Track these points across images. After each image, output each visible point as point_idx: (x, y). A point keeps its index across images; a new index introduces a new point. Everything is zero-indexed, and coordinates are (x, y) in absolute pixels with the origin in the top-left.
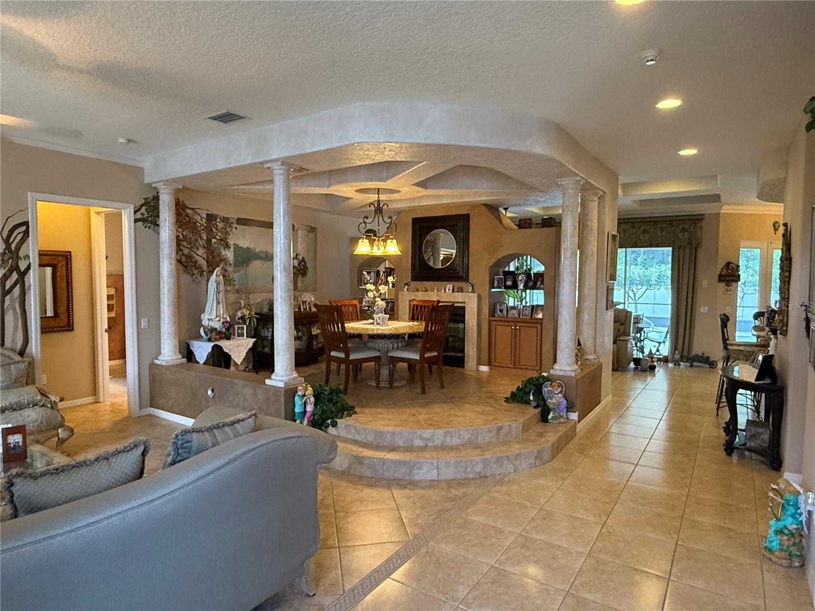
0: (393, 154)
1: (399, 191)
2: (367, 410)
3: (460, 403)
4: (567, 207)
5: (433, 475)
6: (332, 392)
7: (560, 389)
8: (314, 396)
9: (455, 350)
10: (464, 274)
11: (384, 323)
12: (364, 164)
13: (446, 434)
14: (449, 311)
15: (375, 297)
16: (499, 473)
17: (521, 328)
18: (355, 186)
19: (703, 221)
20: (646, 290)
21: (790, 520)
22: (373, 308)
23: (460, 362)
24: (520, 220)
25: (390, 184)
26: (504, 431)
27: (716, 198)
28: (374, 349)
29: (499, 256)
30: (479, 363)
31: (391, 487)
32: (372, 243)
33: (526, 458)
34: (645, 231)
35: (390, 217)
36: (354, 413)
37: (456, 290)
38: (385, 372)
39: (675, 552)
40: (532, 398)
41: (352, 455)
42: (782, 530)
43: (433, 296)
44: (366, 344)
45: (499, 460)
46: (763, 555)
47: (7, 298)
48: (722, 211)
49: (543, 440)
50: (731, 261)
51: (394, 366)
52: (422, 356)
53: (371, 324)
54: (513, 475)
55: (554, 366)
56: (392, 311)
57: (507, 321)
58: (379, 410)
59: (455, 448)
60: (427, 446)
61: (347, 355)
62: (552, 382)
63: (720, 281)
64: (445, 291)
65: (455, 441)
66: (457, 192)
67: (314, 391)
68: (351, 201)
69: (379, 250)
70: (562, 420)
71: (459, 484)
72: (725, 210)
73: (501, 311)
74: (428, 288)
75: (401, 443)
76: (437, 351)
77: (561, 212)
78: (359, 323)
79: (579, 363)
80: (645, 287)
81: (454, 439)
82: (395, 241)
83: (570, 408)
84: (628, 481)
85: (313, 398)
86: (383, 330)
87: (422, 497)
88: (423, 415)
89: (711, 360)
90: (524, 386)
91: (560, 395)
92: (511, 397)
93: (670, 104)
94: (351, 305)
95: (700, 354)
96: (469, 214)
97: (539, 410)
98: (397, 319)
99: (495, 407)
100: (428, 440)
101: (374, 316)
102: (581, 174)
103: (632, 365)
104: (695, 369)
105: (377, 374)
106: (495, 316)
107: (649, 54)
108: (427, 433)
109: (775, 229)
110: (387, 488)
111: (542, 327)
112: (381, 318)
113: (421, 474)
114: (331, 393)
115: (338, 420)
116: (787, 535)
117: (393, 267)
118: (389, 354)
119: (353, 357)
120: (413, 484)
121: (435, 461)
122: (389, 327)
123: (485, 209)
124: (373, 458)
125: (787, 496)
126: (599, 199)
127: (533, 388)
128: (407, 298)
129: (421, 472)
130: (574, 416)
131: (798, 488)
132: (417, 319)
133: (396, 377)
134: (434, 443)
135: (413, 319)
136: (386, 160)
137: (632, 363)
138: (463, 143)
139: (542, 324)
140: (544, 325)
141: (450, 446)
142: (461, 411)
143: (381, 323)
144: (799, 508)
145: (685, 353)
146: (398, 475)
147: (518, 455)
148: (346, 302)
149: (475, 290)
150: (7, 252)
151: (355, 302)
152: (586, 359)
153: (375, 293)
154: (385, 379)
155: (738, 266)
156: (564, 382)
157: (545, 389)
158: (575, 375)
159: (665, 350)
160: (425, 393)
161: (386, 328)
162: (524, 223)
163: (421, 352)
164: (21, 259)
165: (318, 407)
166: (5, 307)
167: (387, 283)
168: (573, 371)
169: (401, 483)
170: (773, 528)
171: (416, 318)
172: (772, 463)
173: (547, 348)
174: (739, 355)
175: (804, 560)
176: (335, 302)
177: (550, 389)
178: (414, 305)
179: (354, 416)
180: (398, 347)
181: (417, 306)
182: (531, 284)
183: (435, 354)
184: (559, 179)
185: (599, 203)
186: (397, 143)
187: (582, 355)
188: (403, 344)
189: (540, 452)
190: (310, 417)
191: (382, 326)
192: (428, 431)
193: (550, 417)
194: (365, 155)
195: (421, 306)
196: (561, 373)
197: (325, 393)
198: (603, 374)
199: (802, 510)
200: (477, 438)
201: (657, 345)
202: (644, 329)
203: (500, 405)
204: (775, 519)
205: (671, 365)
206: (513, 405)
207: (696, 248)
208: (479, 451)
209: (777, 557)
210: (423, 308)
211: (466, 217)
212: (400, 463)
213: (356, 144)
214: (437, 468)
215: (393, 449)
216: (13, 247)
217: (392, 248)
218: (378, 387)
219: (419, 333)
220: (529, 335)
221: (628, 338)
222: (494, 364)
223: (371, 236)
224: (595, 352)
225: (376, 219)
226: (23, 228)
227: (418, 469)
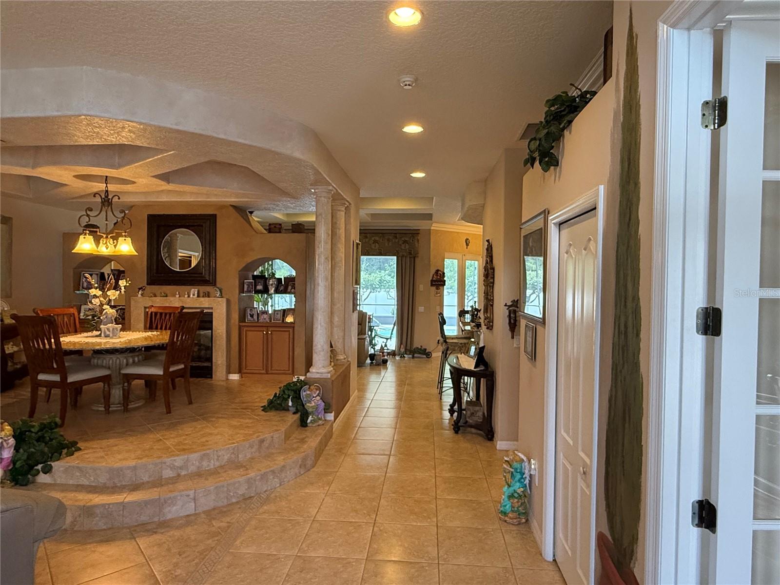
0: (134, 136)
1: (134, 183)
2: (95, 444)
3: (214, 419)
4: (321, 214)
5: (190, 508)
6: (43, 427)
7: (318, 392)
8: (14, 437)
9: (199, 359)
10: (211, 278)
11: (114, 335)
12: (91, 143)
13: (202, 459)
14: (198, 318)
15: (102, 305)
16: (264, 490)
17: (274, 333)
18: (74, 171)
19: (419, 235)
20: (370, 292)
21: (518, 484)
22: (99, 318)
23: (207, 372)
24: (270, 224)
25: (124, 173)
26: (266, 444)
27: (429, 217)
28: (102, 367)
29: (249, 260)
30: (229, 372)
31: (135, 535)
32: (97, 240)
33: (291, 469)
34: (375, 242)
35: (122, 211)
36: (76, 451)
37: (201, 295)
38: (117, 393)
39: (437, 534)
40: (290, 404)
41: (79, 507)
42: (513, 494)
43: (175, 302)
44: (89, 360)
45: (264, 477)
46: (500, 519)
48: (432, 228)
49: (305, 446)
50: (439, 269)
51: (129, 384)
52: (166, 370)
53: (97, 336)
54: (278, 490)
55: (310, 370)
56: (123, 320)
57: (258, 326)
58: (112, 441)
59: (214, 472)
60: (179, 475)
61: (64, 378)
62: (310, 386)
63: (432, 285)
64: (189, 296)
65: (213, 464)
66: (204, 190)
67: (14, 431)
68: (64, 189)
69: (107, 248)
70: (320, 422)
71: (221, 512)
72: (435, 227)
73: (252, 316)
74: (168, 292)
75: (146, 479)
76: (183, 363)
77: (314, 219)
78: (79, 335)
79: (333, 364)
80: (369, 291)
81: (212, 461)
82: (129, 239)
83: (327, 410)
84: (386, 473)
85: (12, 439)
86: (114, 343)
87: (178, 540)
88: (171, 439)
89: (427, 351)
90: (282, 393)
91: (318, 398)
92: (268, 406)
93: (413, 129)
94: (66, 314)
95: (420, 347)
96: (216, 215)
97: (298, 415)
98: (129, 329)
99: (254, 419)
100: (181, 468)
101: (102, 326)
102: (333, 184)
103: (368, 361)
104: (416, 359)
105: (107, 397)
106: (245, 322)
107: (408, 79)
108: (179, 461)
109: (466, 244)
110: (131, 539)
111: (293, 330)
112: (111, 329)
113: (173, 511)
114: (41, 430)
115: (53, 464)
116: (516, 498)
117: (122, 269)
118: (123, 372)
119: (71, 379)
120: (165, 525)
121: (191, 493)
122: (122, 340)
123: (234, 211)
124: (109, 504)
125: (515, 465)
126: (345, 209)
127: (292, 394)
128: (141, 304)
129: (175, 508)
130: (330, 416)
131: (522, 456)
132: (156, 328)
133: (131, 397)
134: (188, 471)
135: (150, 327)
136: (121, 142)
137: (369, 358)
138: (222, 136)
139: (294, 327)
140: (296, 328)
141: (208, 470)
142: (216, 428)
143: (111, 335)
144: (524, 474)
145: (408, 348)
146: (144, 518)
147: (284, 466)
148: (59, 311)
149: (223, 295)
151: (73, 311)
152: (337, 360)
153: (102, 299)
154: (117, 402)
155: (444, 273)
156: (321, 384)
157: (303, 394)
158: (331, 376)
159: (392, 345)
160: (170, 413)
161: (118, 340)
162: (274, 228)
163: (165, 365)
165: (21, 450)
167: (116, 287)
168: (329, 373)
169: (149, 527)
170: (506, 494)
171: (154, 327)
172: (487, 435)
173: (300, 351)
174: (455, 346)
175: (527, 516)
176: (41, 310)
177: (308, 392)
178: (152, 313)
179: (76, 454)
180: (134, 362)
181: (156, 314)
182: (282, 288)
183: (182, 366)
184: (312, 187)
185: (345, 213)
186: (141, 123)
187: (335, 356)
188: (140, 357)
189: (304, 459)
190: (9, 466)
191: (112, 338)
192: (181, 457)
193: (309, 421)
194: (95, 132)
195: (161, 314)
196: (318, 376)
197: (33, 430)
198: (351, 372)
199: (527, 475)
200: (238, 455)
201: (385, 340)
202: (375, 328)
203: (258, 415)
204: (507, 486)
205: (398, 358)
206: (272, 414)
207: (414, 258)
208: (242, 471)
209: (511, 518)
210: (163, 315)
211: (212, 218)
212: (146, 503)
213: (83, 117)
214: (194, 499)
215: (135, 487)
217: (126, 247)
218: (107, 411)
219: (163, 345)
220: (281, 339)
221: (365, 337)
222: (245, 371)
223: (96, 232)
224: (344, 353)
225: (103, 213)
227: (170, 506)
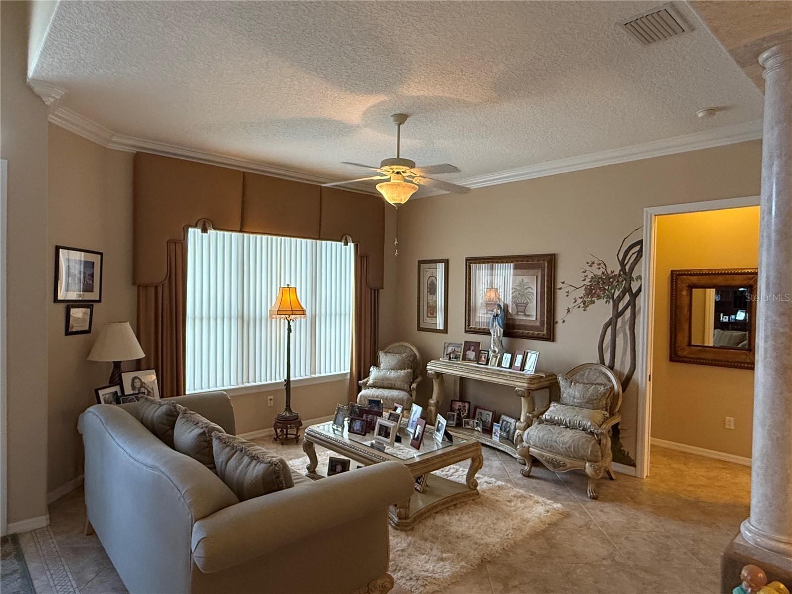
47: (620, 320)
150: (622, 273)
164: (634, 281)
166: (617, 329)
216: (627, 268)
226: (637, 248)
